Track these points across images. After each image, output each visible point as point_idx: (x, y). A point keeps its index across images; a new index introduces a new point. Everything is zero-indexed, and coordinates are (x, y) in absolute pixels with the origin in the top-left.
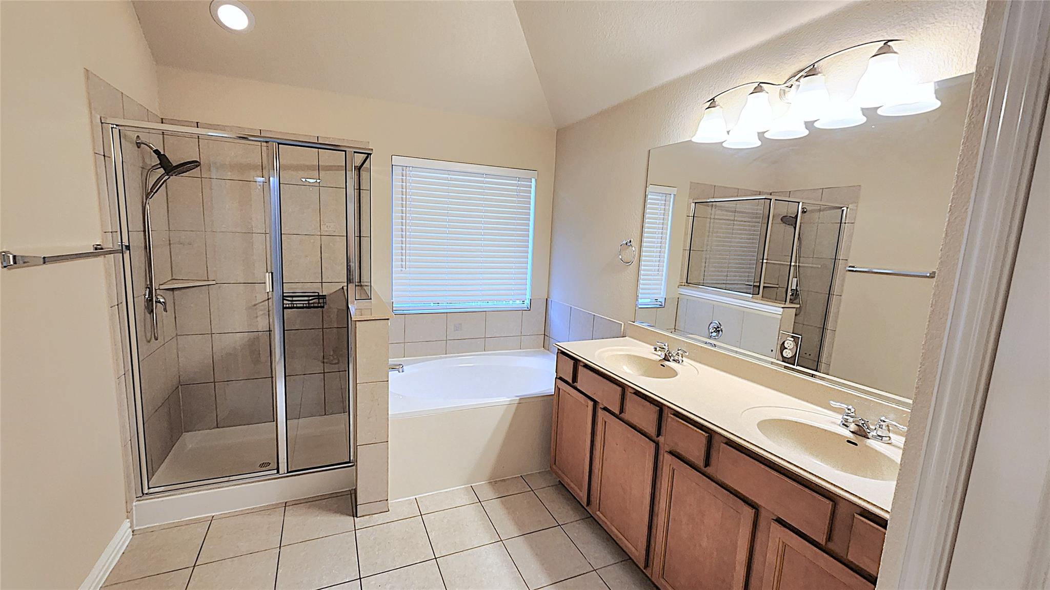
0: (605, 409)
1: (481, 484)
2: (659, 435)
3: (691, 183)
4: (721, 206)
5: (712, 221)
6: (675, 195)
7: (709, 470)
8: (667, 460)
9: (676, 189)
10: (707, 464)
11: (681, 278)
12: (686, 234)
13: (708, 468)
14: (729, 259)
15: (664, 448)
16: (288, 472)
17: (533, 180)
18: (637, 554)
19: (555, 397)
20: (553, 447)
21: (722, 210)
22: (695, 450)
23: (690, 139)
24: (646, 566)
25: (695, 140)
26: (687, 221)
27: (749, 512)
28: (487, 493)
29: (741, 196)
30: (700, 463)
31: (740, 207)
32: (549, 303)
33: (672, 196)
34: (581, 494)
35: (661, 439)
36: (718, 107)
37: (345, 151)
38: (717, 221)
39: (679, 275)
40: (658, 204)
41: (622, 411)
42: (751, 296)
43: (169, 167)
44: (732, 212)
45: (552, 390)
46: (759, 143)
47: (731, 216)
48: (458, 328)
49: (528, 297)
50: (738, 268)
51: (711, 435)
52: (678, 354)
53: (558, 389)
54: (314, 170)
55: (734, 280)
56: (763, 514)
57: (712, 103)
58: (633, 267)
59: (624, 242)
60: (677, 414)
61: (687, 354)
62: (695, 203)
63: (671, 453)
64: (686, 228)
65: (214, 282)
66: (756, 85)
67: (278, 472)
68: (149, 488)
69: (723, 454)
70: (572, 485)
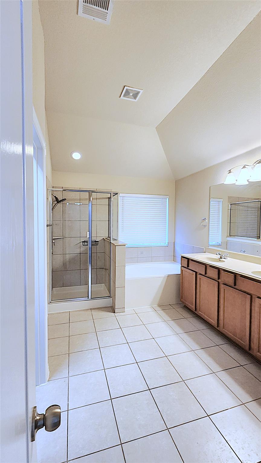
0: (200, 274)
1: (155, 306)
2: (219, 279)
3: (229, 197)
4: (241, 205)
5: (239, 211)
6: (222, 202)
7: (236, 287)
8: (222, 286)
9: (222, 199)
10: (235, 285)
11: (227, 234)
12: (228, 216)
13: (235, 286)
14: (247, 226)
15: (221, 283)
16: (91, 298)
17: (167, 199)
18: (214, 322)
19: (181, 275)
20: (181, 291)
21: (242, 206)
22: (231, 281)
23: (223, 183)
24: (218, 326)
25: (225, 183)
26: (228, 211)
27: (249, 296)
28: (158, 309)
29: (249, 201)
30: (233, 285)
31: (250, 205)
32: (175, 244)
33: (221, 202)
34: (193, 307)
35: (220, 280)
36: (232, 173)
37: (111, 193)
38: (241, 211)
39: (227, 233)
40: (215, 205)
41: (206, 274)
42: (256, 239)
43: (58, 201)
44: (247, 207)
45: (179, 272)
46: (248, 183)
47: (246, 209)
48: (142, 253)
49: (167, 241)
50: (251, 229)
51: (235, 275)
52: (225, 256)
53: (182, 271)
54: (95, 199)
55: (250, 235)
56: (253, 296)
57: (230, 172)
58: (207, 227)
59: (203, 219)
60: (225, 270)
61: (228, 255)
62: (231, 204)
63: (223, 284)
64: (228, 214)
65: (64, 237)
66: (243, 166)
67: (88, 298)
68: (52, 300)
69: (240, 280)
70: (189, 304)
